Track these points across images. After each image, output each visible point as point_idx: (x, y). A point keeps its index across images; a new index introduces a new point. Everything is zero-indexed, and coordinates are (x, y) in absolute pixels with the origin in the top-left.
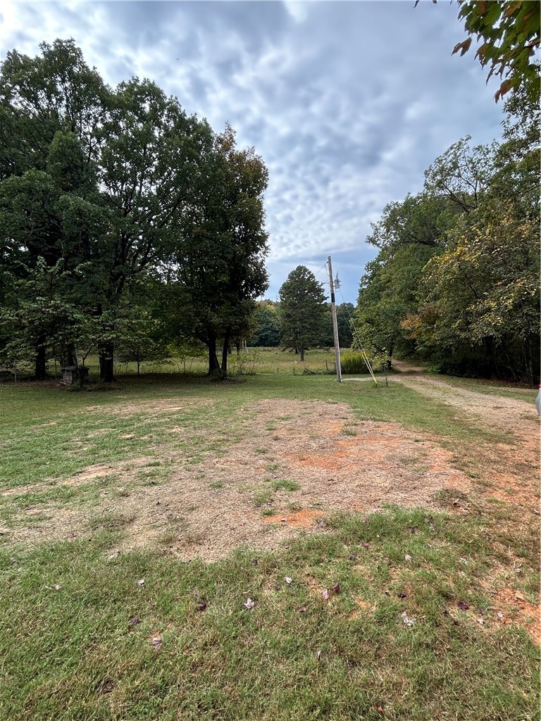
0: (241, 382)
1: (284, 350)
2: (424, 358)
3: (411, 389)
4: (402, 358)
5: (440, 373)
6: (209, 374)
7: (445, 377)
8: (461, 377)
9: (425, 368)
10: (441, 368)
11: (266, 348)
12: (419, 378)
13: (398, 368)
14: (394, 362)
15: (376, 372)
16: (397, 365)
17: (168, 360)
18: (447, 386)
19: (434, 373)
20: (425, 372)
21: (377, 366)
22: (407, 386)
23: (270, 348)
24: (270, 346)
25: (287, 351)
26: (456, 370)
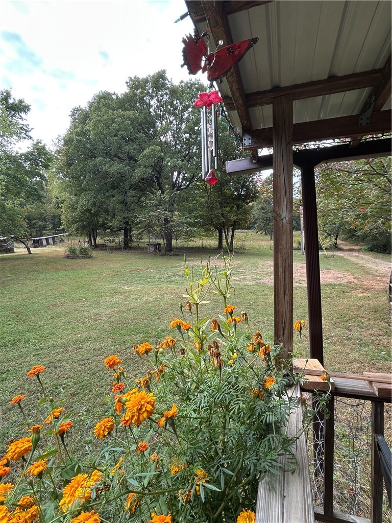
0: (242, 253)
1: (257, 232)
2: (362, 240)
3: (348, 259)
4: (346, 240)
5: (369, 251)
6: (218, 248)
7: (372, 253)
8: (384, 253)
9: (361, 247)
10: (371, 248)
11: (243, 231)
12: (354, 254)
13: (342, 246)
14: (339, 242)
15: (326, 249)
16: (341, 244)
17: (192, 239)
18: (371, 258)
19: (365, 250)
20: (360, 250)
21: (327, 245)
22: (346, 258)
23: (246, 231)
24: (246, 229)
25: (259, 233)
26: (381, 249)
